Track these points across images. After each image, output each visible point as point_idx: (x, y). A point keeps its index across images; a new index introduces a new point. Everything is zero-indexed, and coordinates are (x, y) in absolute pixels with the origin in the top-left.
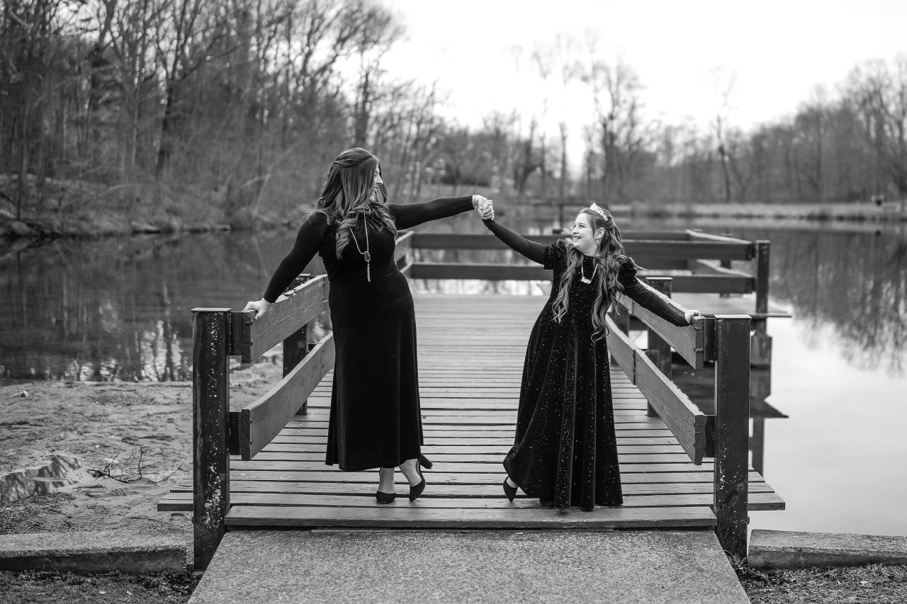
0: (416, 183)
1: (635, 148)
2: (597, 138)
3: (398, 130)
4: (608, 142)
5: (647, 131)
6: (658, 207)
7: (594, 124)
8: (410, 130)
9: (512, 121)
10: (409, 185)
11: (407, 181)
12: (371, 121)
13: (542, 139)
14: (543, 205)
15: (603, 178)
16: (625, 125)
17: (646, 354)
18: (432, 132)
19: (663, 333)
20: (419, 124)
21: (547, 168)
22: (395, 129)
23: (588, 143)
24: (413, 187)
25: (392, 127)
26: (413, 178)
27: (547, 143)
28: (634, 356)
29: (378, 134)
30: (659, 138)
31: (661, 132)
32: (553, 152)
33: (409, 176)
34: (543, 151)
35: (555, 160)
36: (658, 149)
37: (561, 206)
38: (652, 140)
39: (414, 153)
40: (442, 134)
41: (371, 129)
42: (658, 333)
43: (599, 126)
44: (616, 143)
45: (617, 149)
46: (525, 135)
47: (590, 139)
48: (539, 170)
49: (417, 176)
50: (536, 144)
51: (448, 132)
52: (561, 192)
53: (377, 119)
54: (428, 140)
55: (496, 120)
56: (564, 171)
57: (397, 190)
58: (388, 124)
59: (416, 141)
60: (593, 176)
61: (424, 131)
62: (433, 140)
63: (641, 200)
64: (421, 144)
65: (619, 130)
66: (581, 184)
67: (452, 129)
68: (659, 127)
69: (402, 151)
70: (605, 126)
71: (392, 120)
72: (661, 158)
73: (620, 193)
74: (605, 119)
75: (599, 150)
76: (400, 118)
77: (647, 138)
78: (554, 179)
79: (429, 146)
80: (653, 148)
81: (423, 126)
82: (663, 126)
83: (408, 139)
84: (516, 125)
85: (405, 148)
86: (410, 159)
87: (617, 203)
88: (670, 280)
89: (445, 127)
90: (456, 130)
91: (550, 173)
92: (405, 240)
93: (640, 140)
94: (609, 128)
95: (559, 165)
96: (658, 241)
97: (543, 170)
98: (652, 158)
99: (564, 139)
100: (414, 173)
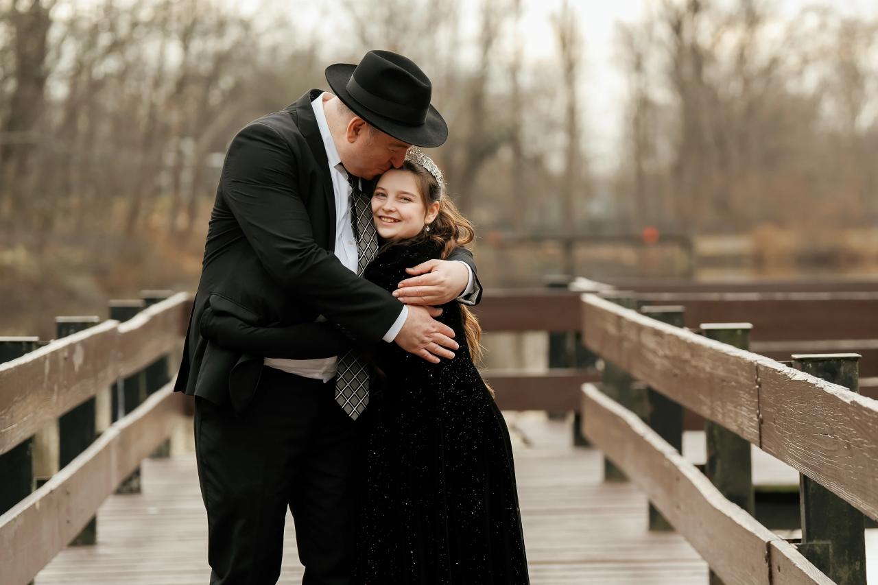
0: (185, 195)
1: (758, 87)
2: (658, 60)
3: (131, 54)
4: (688, 70)
5: (791, 39)
6: (826, 239)
7: (649, 26)
8: (162, 55)
9: (433, 22)
10: (165, 202)
11: (158, 191)
12: (55, 33)
13: (514, 70)
14: (521, 242)
15: (678, 169)
16: (730, 22)
17: (800, 550)
18: (222, 60)
19: (840, 481)
20: (186, 37)
21: (529, 149)
22: (122, 53)
23: (634, 76)
24: (176, 208)
25: (117, 46)
26: (176, 185)
27: (526, 80)
28: (769, 558)
29: (80, 67)
30: (824, 53)
31: (829, 39)
32: (544, 105)
33: (164, 179)
34: (517, 100)
35: (550, 126)
36: (824, 86)
37: (568, 244)
38: (805, 61)
39: (174, 117)
40: (248, 60)
41: (59, 56)
42: (826, 485)
43: (663, 31)
44: (710, 73)
45: (711, 90)
46: (468, 58)
47: (638, 65)
48: (505, 154)
49: (187, 177)
50: (498, 86)
51: (263, 59)
52: (567, 208)
53: (72, 25)
54: (211, 80)
55: (390, 20)
56: (573, 154)
57: (133, 214)
58: (104, 40)
59: (182, 83)
60: (649, 165)
61: (201, 56)
62: (226, 82)
63: (780, 222)
64: (194, 91)
65: (717, 39)
66: (618, 187)
67: (274, 50)
68: (823, 27)
69: (143, 112)
70: (677, 28)
71: (112, 28)
72: (829, 108)
73: (723, 205)
74: (677, 12)
75: (662, 94)
76: (135, 25)
77: (792, 60)
78: (547, 177)
79: (215, 97)
80: (810, 81)
81: (197, 45)
82: (834, 23)
83: (158, 82)
84: (443, 36)
85: (153, 106)
86: (166, 131)
87: (715, 230)
88: (856, 359)
89: (254, 46)
90: (285, 53)
91: (538, 161)
92: (166, 313)
93: (774, 62)
94: (687, 34)
95: (560, 139)
96: (825, 296)
97: (518, 152)
98: (807, 109)
99: (570, 68)
100: (177, 169)
